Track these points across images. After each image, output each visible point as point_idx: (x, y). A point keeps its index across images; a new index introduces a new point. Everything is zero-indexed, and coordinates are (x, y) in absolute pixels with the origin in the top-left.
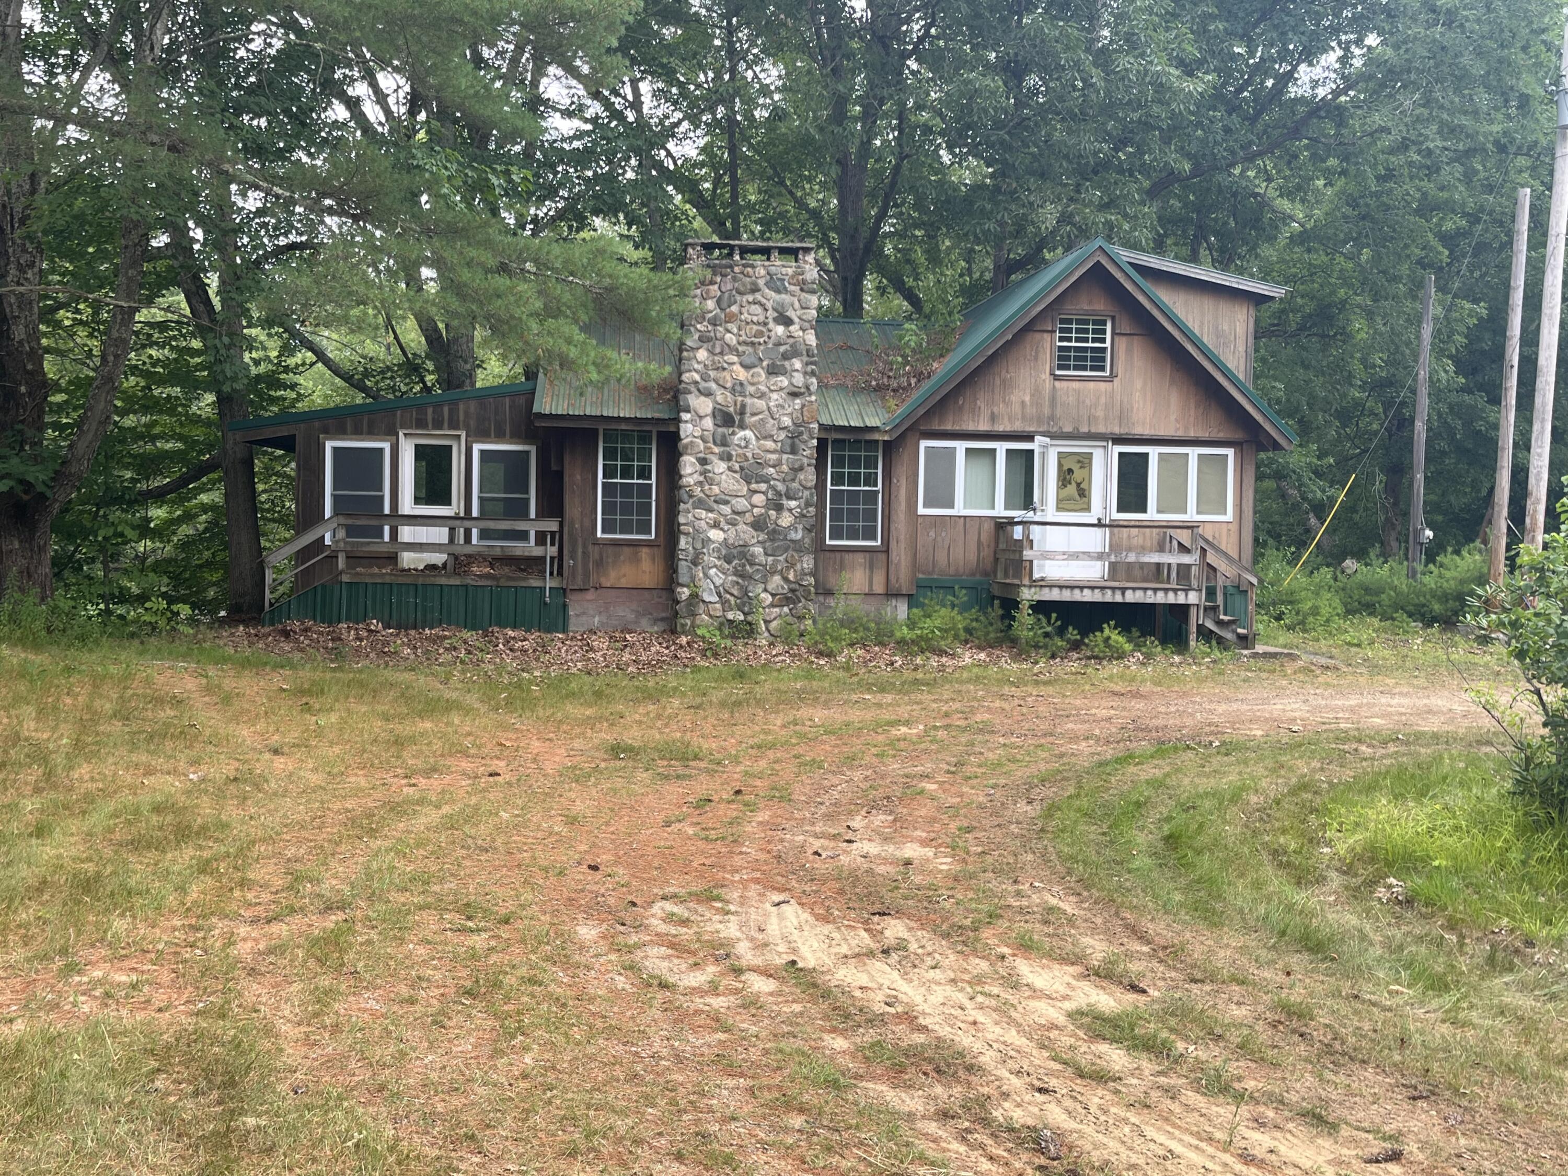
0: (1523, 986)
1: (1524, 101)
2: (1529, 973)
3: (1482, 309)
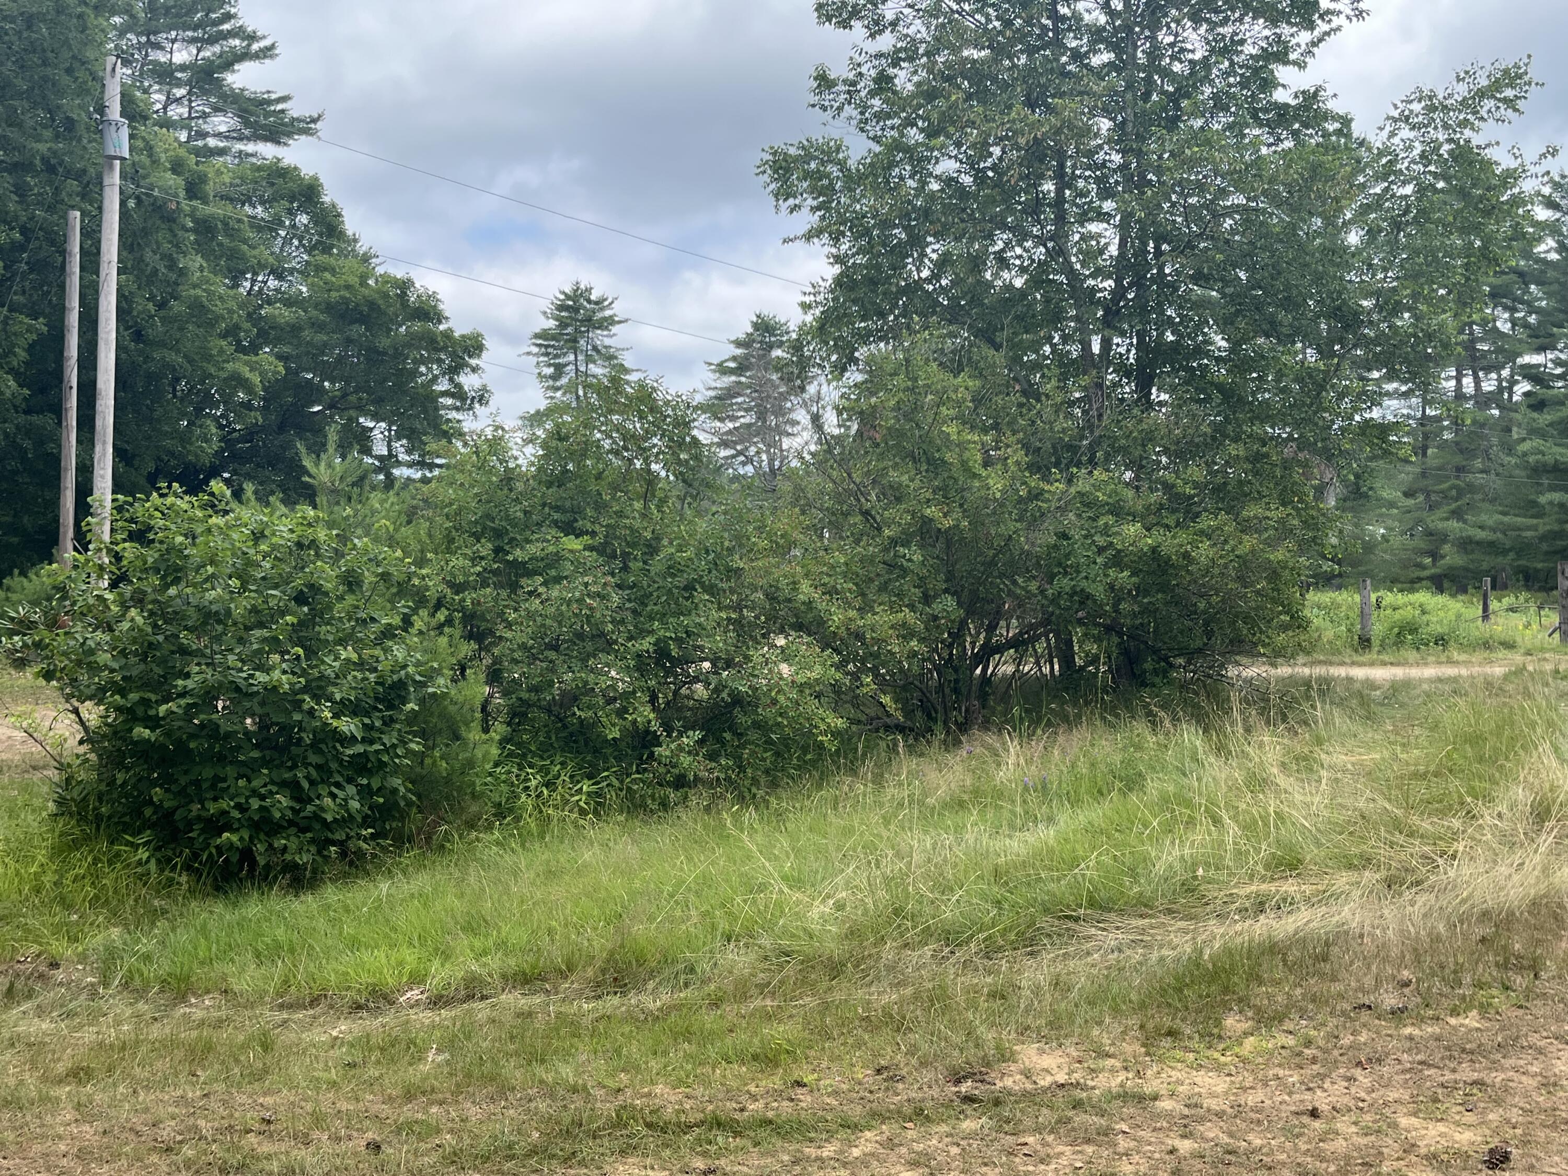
2: (47, 997)
3: (41, 325)
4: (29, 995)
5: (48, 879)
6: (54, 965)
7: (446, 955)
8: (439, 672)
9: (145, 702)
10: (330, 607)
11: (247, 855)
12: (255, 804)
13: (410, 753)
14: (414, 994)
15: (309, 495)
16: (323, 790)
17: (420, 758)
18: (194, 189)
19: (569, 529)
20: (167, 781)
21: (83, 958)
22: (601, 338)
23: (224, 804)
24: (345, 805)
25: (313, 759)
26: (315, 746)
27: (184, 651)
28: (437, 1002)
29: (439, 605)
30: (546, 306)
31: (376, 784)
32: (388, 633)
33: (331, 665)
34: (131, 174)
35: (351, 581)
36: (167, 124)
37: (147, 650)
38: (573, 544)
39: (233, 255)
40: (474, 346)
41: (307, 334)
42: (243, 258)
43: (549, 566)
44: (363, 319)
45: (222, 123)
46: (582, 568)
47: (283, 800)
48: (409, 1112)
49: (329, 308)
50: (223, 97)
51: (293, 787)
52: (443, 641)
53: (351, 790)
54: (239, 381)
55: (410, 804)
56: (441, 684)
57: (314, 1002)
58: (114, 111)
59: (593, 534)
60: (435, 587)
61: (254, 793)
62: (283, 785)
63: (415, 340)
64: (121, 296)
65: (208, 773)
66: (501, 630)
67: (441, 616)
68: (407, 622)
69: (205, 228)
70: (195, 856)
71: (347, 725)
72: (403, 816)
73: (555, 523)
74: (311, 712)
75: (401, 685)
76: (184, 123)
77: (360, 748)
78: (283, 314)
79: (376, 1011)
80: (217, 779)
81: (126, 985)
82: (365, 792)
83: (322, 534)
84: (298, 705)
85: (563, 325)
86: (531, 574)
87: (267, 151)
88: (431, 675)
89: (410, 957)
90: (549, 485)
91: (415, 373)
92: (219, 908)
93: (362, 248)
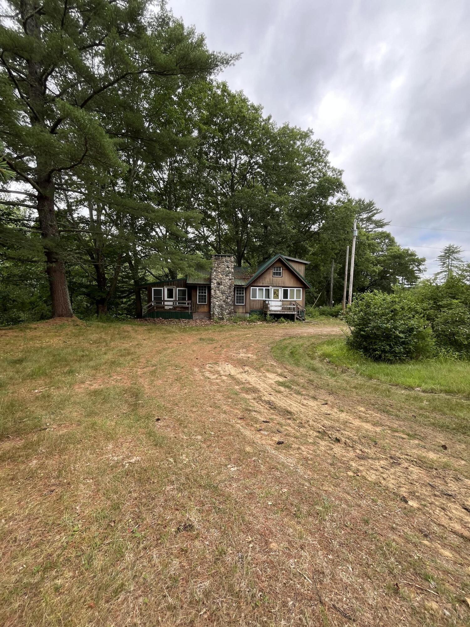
0: (347, 376)
1: (348, 232)
2: (348, 373)
3: (341, 266)
4: (345, 373)
5: (346, 355)
6: (348, 369)
7: (426, 383)
8: (421, 327)
9: (363, 328)
10: (398, 313)
11: (380, 356)
12: (382, 347)
13: (414, 342)
14: (418, 389)
15: (393, 292)
16: (396, 346)
17: (416, 343)
18: (368, 239)
19: (454, 298)
20: (366, 341)
21: (353, 368)
22: (456, 255)
23: (376, 347)
24: (400, 350)
25: (394, 340)
26: (394, 338)
27: (369, 319)
28: (424, 391)
29: (421, 314)
30: (442, 250)
31: (406, 347)
32: (410, 318)
33: (398, 324)
34: (358, 238)
35: (403, 308)
36: (362, 228)
37: (363, 319)
38: (455, 301)
39: (373, 249)
40: (423, 260)
41: (387, 261)
42: (375, 249)
43: (448, 306)
44: (399, 258)
45: (372, 226)
46: (458, 306)
47: (388, 347)
48: (421, 412)
49: (391, 256)
50: (372, 222)
51: (390, 345)
52: (422, 320)
53: (401, 347)
54: (374, 271)
55: (414, 351)
56: (421, 329)
57: (396, 385)
58: (355, 228)
59: (461, 299)
60: (420, 310)
61: (382, 345)
62: (388, 344)
63: (409, 261)
64: (355, 259)
65: (373, 341)
66: (436, 319)
67: (422, 315)
68: (414, 316)
69: (369, 245)
70: (371, 355)
71: (401, 335)
72: (412, 354)
73: (450, 297)
74: (394, 332)
75: (412, 328)
76: (365, 228)
77: (403, 340)
78: (382, 258)
79: (410, 390)
80: (375, 342)
81: (361, 375)
82: (404, 348)
83: (397, 300)
84: (391, 331)
85: (446, 253)
86: (443, 307)
87: (380, 230)
88: (419, 327)
89: (417, 381)
90: (448, 288)
91: (409, 267)
92: (376, 364)
93: (398, 244)
